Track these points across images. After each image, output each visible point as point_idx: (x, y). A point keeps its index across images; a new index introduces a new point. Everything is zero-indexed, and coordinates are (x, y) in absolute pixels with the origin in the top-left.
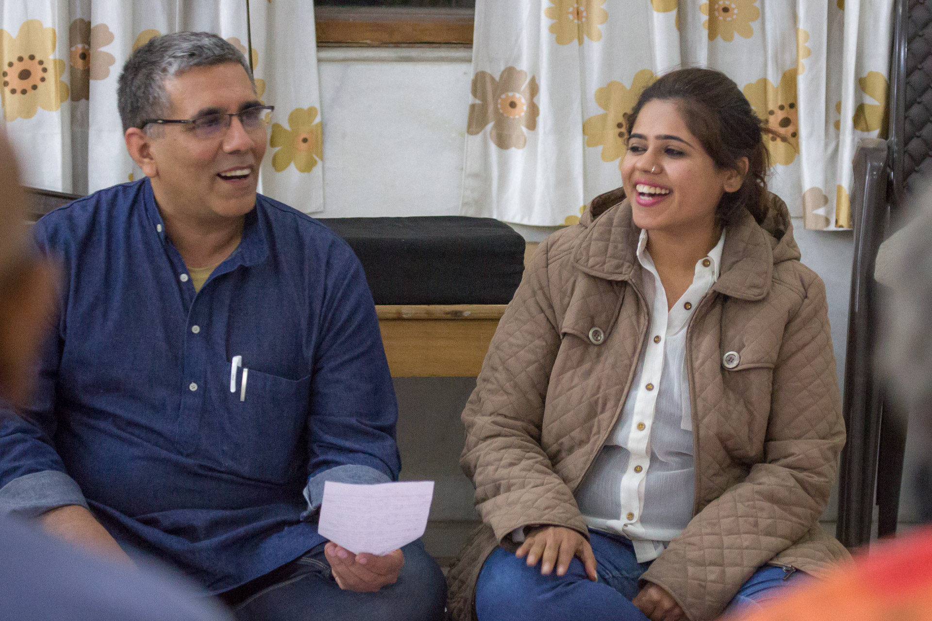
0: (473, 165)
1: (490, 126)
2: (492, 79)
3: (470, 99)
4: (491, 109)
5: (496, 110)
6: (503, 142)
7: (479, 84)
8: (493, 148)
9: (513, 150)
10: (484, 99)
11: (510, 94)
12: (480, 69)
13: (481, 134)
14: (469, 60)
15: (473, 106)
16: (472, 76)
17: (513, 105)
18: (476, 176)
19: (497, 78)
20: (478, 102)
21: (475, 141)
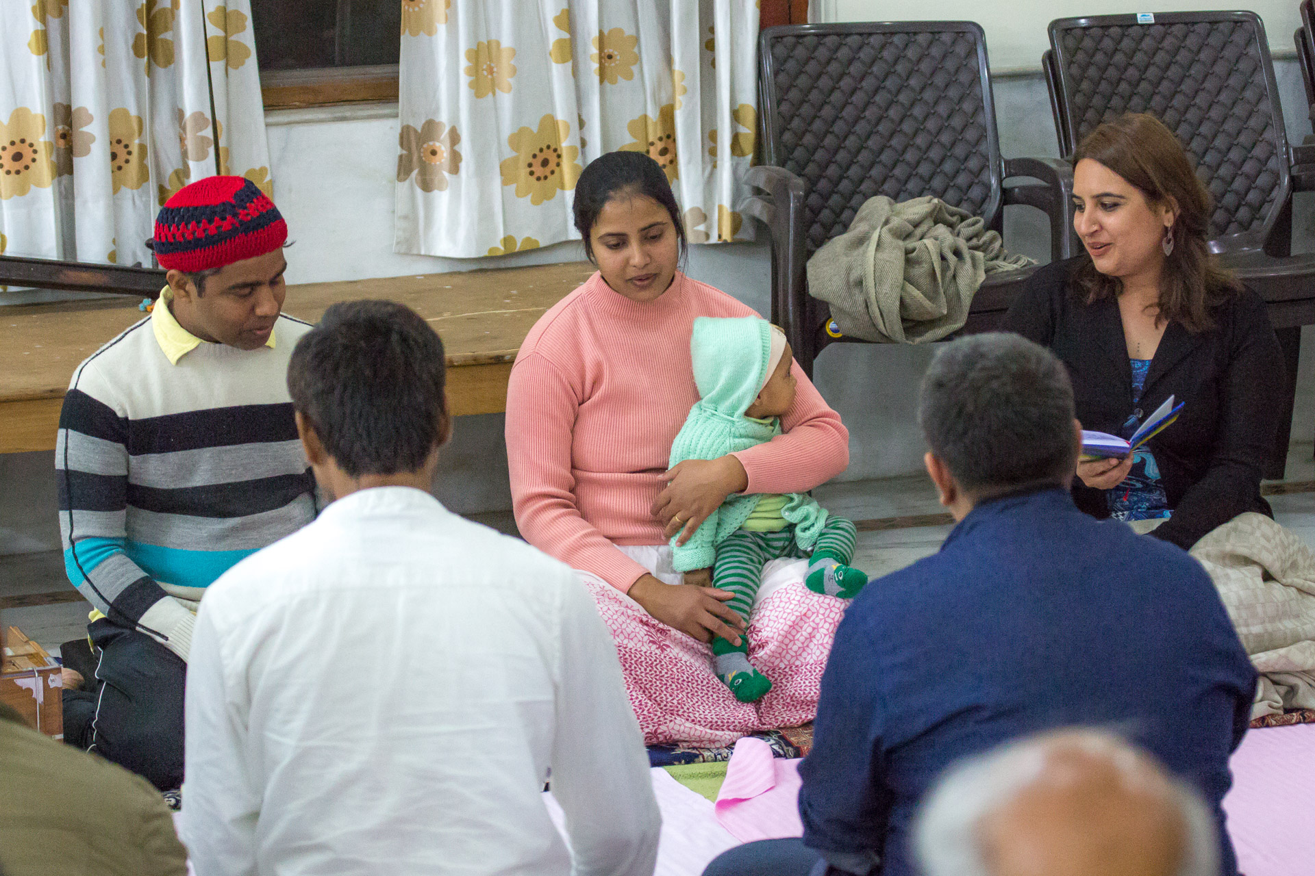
0: (402, 208)
1: (415, 173)
2: (416, 131)
3: (399, 151)
4: (415, 158)
5: (420, 158)
6: (427, 186)
7: (406, 136)
8: (419, 191)
9: (436, 192)
10: (409, 150)
11: (431, 143)
12: (405, 124)
13: (407, 183)
14: (396, 116)
15: (401, 157)
16: (399, 130)
17: (434, 153)
18: (406, 217)
19: (419, 131)
20: (404, 152)
21: (403, 188)
